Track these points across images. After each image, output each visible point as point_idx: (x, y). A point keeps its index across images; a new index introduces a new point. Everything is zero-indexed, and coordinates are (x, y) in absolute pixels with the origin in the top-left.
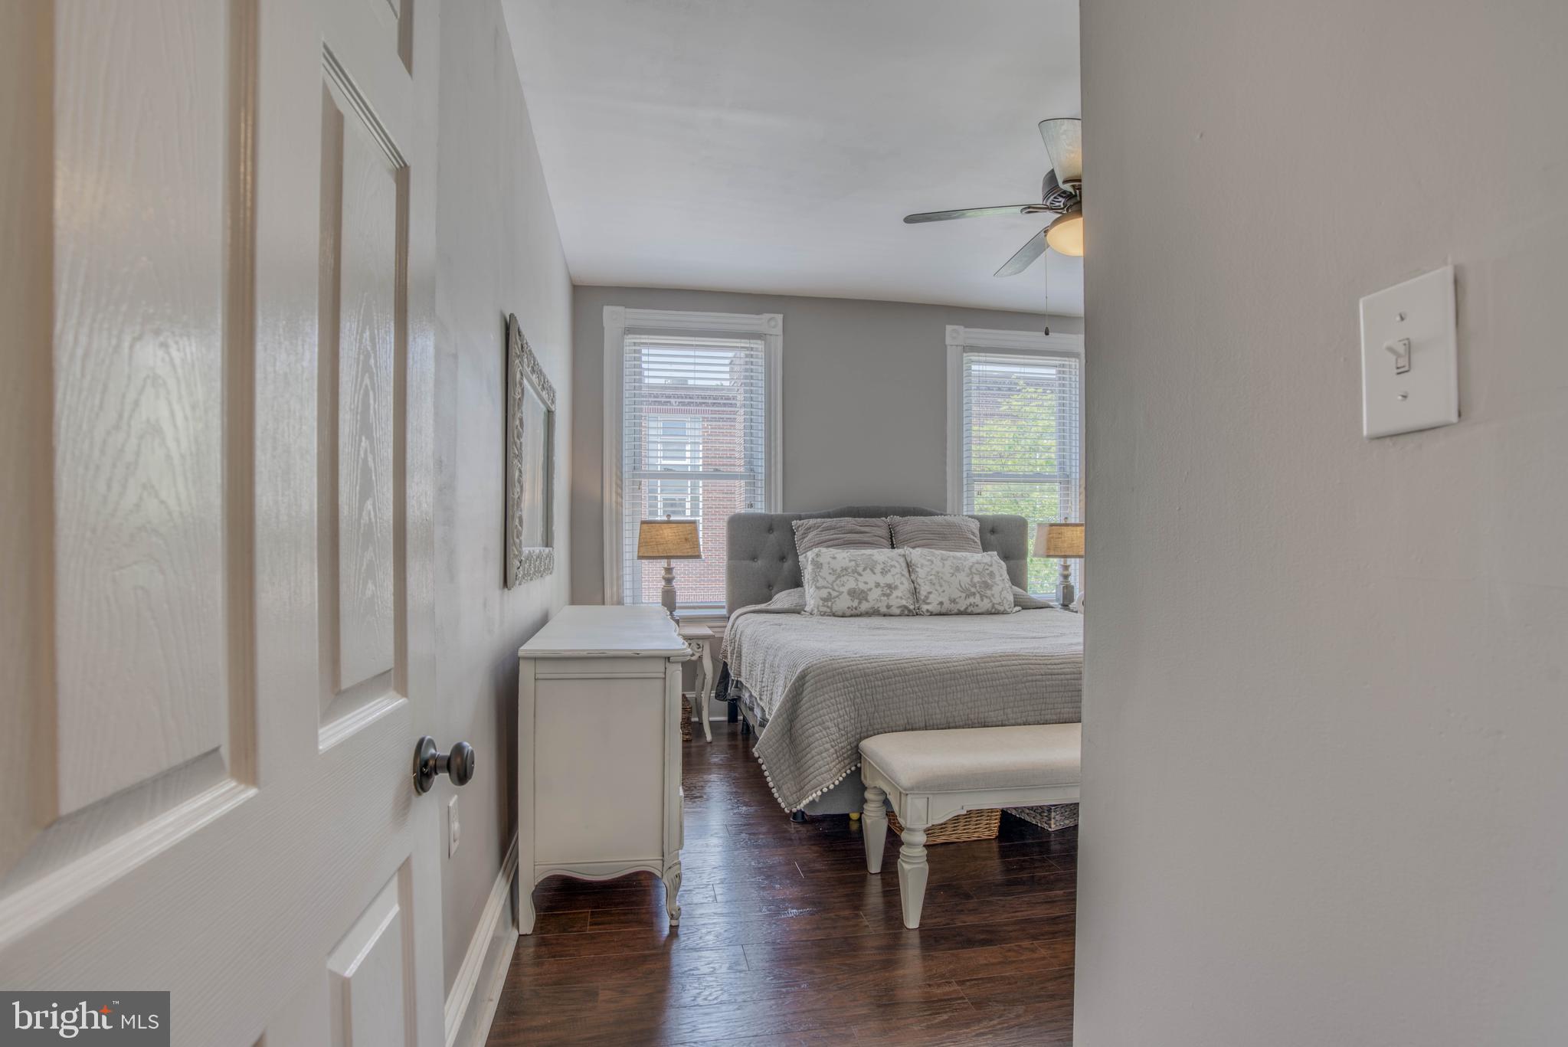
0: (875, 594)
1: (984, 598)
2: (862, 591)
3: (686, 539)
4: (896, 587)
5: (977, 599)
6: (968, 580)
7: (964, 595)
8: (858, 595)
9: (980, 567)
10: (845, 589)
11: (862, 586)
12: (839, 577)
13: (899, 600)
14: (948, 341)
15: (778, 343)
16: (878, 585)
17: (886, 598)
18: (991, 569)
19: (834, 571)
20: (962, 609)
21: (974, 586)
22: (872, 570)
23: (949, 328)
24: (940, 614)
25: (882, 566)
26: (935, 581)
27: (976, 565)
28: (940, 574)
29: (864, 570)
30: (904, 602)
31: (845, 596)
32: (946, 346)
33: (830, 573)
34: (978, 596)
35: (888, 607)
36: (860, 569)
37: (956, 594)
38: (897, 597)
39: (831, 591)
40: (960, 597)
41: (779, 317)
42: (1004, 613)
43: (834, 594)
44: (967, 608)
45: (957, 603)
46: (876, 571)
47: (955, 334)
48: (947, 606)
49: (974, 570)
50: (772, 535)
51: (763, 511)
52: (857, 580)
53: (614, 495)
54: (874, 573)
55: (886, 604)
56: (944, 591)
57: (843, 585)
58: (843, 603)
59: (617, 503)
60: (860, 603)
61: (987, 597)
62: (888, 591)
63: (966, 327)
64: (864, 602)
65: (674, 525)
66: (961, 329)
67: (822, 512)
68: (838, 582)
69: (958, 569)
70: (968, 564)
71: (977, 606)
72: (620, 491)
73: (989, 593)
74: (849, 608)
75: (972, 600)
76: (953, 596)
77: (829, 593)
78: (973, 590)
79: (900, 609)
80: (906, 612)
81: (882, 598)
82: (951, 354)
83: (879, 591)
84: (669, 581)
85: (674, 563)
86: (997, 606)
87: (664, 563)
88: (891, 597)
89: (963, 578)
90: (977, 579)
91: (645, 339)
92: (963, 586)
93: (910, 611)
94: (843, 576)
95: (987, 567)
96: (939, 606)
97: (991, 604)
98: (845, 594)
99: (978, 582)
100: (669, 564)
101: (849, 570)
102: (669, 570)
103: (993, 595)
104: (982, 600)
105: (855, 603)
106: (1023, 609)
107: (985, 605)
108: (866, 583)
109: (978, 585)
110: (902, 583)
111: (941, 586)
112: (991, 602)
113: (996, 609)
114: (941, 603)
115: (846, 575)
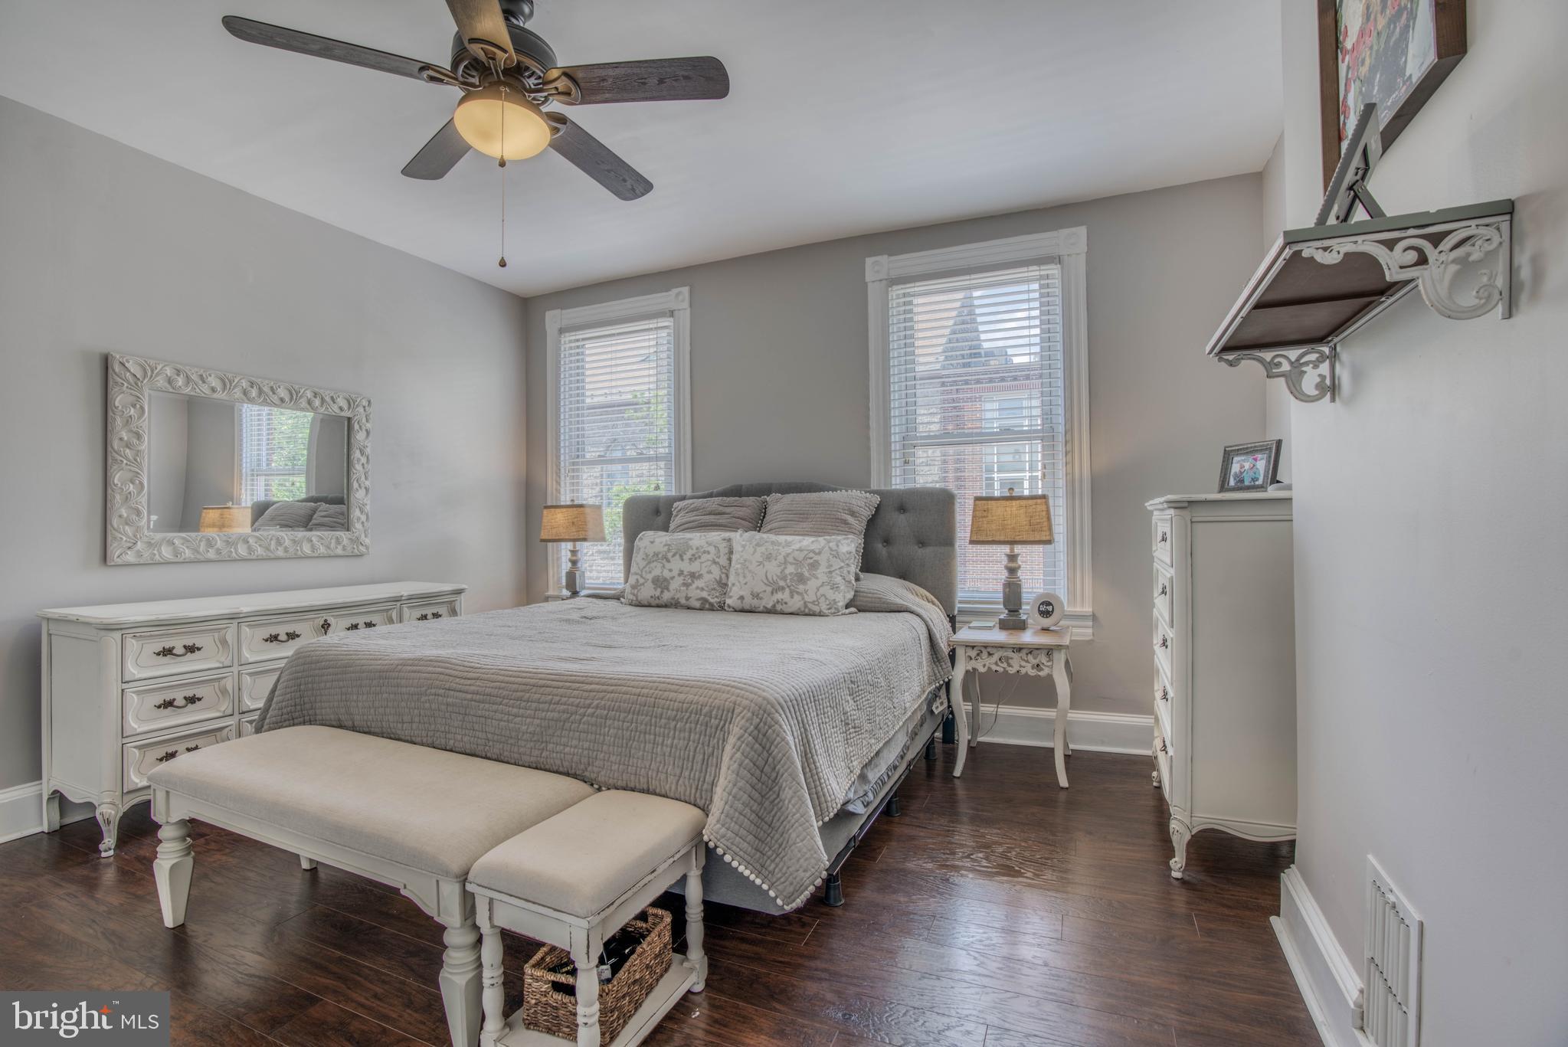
0: (675, 585)
1: (795, 594)
2: (665, 580)
4: (700, 576)
5: (784, 596)
6: (778, 571)
7: (769, 589)
8: (661, 583)
9: (800, 556)
10: (650, 577)
11: (667, 574)
12: (649, 563)
13: (698, 591)
14: (869, 276)
15: (685, 316)
16: (681, 573)
17: (685, 588)
18: (816, 558)
19: (647, 556)
20: (769, 606)
21: (784, 578)
22: (681, 556)
23: (869, 261)
24: (743, 611)
25: (694, 551)
26: (740, 571)
27: (796, 552)
28: (747, 563)
29: (674, 556)
30: (704, 594)
31: (649, 584)
32: (866, 284)
33: (643, 559)
34: (787, 591)
35: (687, 598)
36: (670, 555)
37: (759, 587)
38: (697, 588)
39: (639, 577)
40: (765, 591)
41: (686, 290)
42: (820, 615)
43: (641, 581)
44: (774, 606)
45: (761, 599)
46: (685, 557)
47: (876, 267)
48: (749, 602)
49: (790, 559)
52: (664, 566)
53: (554, 483)
54: (682, 560)
55: (685, 595)
56: (746, 584)
57: (650, 572)
58: (647, 592)
59: (556, 490)
60: (662, 592)
61: (798, 593)
62: (690, 581)
63: (890, 255)
64: (666, 591)
66: (884, 259)
68: (647, 568)
69: (769, 557)
70: (784, 551)
71: (786, 603)
72: (558, 479)
73: (801, 588)
74: (652, 597)
75: (779, 596)
76: (757, 590)
77: (637, 580)
78: (782, 583)
79: (700, 602)
80: (707, 606)
81: (682, 588)
82: (873, 292)
83: (679, 581)
86: (810, 605)
88: (691, 587)
89: (773, 569)
90: (791, 569)
92: (770, 579)
93: (711, 604)
94: (653, 561)
95: (812, 555)
96: (739, 601)
97: (802, 602)
98: (650, 582)
99: (791, 574)
100: (574, 547)
101: (660, 556)
103: (806, 592)
104: (792, 597)
105: (658, 593)
106: (860, 611)
107: (795, 603)
108: (671, 570)
109: (789, 577)
110: (709, 572)
111: (744, 577)
112: (803, 599)
113: (810, 610)
114: (742, 598)
115: (656, 560)
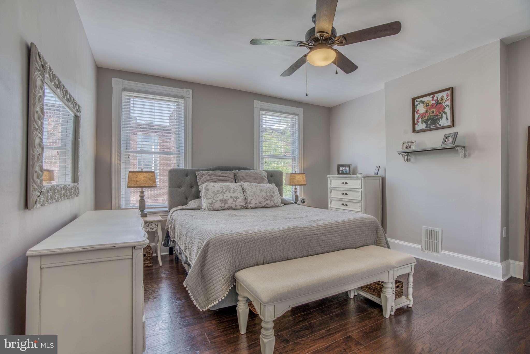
0: (230, 201)
1: (271, 201)
2: (226, 200)
3: (150, 179)
4: (239, 198)
5: (269, 202)
6: (265, 194)
7: (264, 200)
8: (224, 201)
9: (269, 190)
10: (218, 199)
11: (225, 198)
12: (216, 194)
13: (240, 203)
14: (255, 106)
15: (190, 101)
16: (231, 197)
17: (235, 202)
18: (273, 190)
19: (214, 192)
20: (263, 206)
21: (268, 197)
22: (229, 191)
23: (255, 101)
24: (256, 208)
25: (233, 189)
26: (253, 195)
27: (268, 189)
28: (255, 192)
29: (226, 191)
30: (242, 204)
31: (219, 202)
32: (254, 108)
33: (212, 193)
34: (269, 200)
35: (236, 206)
36: (224, 191)
37: (261, 200)
38: (239, 202)
39: (213, 200)
40: (263, 201)
41: (191, 91)
42: (278, 206)
43: (214, 201)
44: (265, 205)
45: (262, 203)
46: (230, 191)
47: (257, 104)
48: (258, 205)
49: (267, 191)
50: (187, 177)
51: (184, 168)
52: (223, 195)
53: (117, 160)
54: (230, 193)
55: (235, 205)
56: (257, 199)
57: (218, 198)
58: (218, 205)
59: (118, 163)
60: (225, 204)
61: (272, 201)
62: (236, 200)
63: (261, 101)
64: (226, 204)
65: (144, 173)
66: (259, 102)
67: (208, 168)
68: (216, 196)
69: (261, 190)
70: (265, 188)
71: (269, 204)
72: (119, 158)
73: (273, 199)
74: (220, 207)
75: (267, 202)
76: (260, 201)
77: (212, 201)
78: (267, 198)
79: (240, 207)
80: (243, 208)
81: (233, 202)
82: (256, 111)
83: (232, 200)
84: (142, 197)
85: (144, 189)
86: (276, 204)
87: (140, 189)
88: (237, 202)
89: (264, 194)
90: (268, 194)
91: (132, 94)
92: (264, 197)
93: (244, 207)
94: (218, 194)
95: (272, 189)
96: (255, 205)
97: (274, 203)
98: (219, 201)
99: (269, 195)
100: (142, 190)
101: (220, 192)
102: (142, 192)
103: (274, 200)
104: (271, 202)
105: (223, 205)
106: (284, 205)
107: (272, 204)
108: (227, 196)
109: (269, 196)
110: (241, 196)
111: (256, 197)
112: (274, 202)
113: (276, 205)
114: (256, 204)
115: (219, 193)
